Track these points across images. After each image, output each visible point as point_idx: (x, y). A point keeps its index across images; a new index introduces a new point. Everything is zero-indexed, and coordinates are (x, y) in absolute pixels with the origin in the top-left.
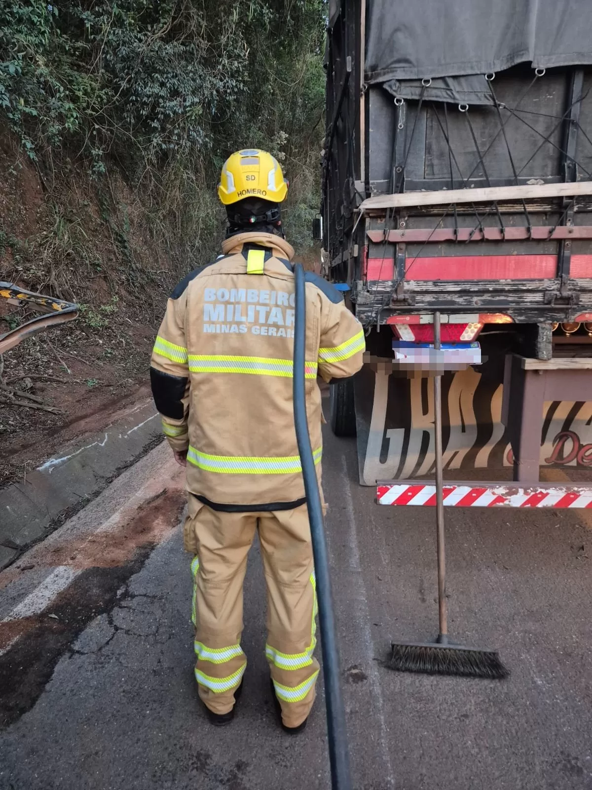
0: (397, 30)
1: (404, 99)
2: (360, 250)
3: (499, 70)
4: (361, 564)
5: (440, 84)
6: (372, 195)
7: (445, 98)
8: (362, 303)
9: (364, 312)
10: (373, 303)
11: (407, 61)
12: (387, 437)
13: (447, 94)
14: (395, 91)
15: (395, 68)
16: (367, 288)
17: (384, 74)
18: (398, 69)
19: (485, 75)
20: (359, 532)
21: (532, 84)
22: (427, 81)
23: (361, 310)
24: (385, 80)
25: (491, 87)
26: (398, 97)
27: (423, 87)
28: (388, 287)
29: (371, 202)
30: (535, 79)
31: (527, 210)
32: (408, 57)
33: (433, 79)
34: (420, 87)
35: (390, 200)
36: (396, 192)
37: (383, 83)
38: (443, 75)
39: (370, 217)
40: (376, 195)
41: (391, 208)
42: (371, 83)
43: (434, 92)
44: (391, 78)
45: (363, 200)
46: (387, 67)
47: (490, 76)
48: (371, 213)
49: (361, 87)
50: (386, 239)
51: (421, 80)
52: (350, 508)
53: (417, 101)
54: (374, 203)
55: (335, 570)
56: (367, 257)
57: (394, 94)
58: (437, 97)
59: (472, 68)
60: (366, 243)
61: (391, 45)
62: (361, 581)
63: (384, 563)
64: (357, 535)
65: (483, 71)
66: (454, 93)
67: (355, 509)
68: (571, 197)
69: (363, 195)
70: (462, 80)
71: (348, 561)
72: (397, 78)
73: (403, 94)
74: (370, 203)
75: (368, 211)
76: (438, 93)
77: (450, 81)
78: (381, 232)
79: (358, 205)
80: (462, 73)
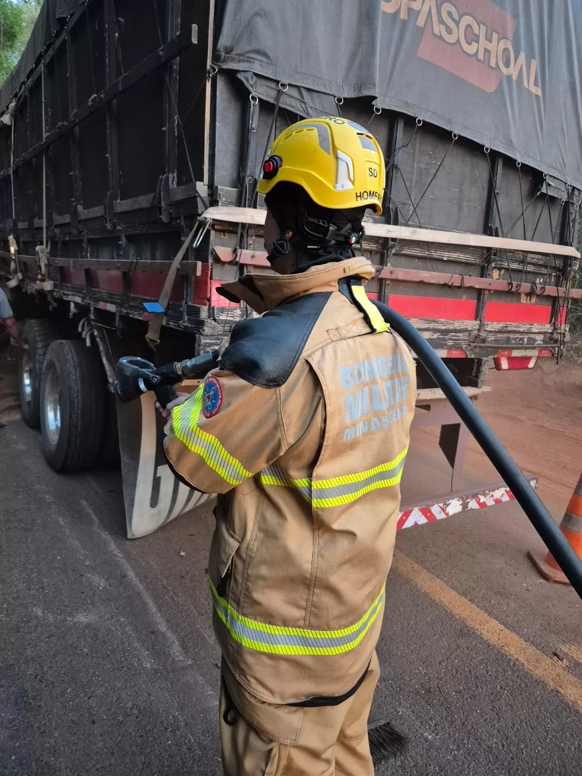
0: (257, 14)
1: (259, 98)
2: (205, 269)
3: (347, 97)
4: (186, 653)
5: (294, 93)
6: (220, 204)
7: (299, 110)
8: (209, 334)
9: (211, 345)
10: (221, 335)
11: (265, 55)
12: (158, 475)
13: (302, 107)
14: (251, 86)
15: (252, 58)
16: (214, 317)
17: (239, 61)
18: (256, 61)
19: (335, 97)
20: (159, 608)
21: (371, 120)
22: (283, 85)
23: (207, 343)
24: (240, 69)
25: (340, 112)
26: (253, 94)
27: (279, 91)
28: (237, 316)
29: (217, 211)
30: (374, 116)
31: (363, 247)
32: (267, 51)
33: (290, 85)
34: (276, 90)
35: (242, 214)
36: (249, 207)
37: (238, 71)
38: (299, 84)
39: (216, 230)
40: (224, 205)
41: (243, 224)
42: (223, 67)
43: (288, 100)
44: (248, 69)
45: (206, 208)
46: (243, 55)
47: (339, 100)
48: (218, 225)
49: (208, 67)
50: (237, 259)
51: (277, 82)
52: (131, 574)
53: (273, 106)
54: (221, 214)
55: (161, 673)
56: (211, 278)
57: (250, 89)
58: (291, 106)
59: (325, 86)
60: (210, 260)
61: (248, 29)
62: (200, 679)
63: (211, 642)
64: (160, 612)
65: (334, 92)
66: (308, 108)
67: (137, 575)
68: (394, 240)
69: (207, 200)
70: (315, 95)
71: (169, 654)
72: (255, 72)
73: (260, 91)
74: (219, 214)
75: (214, 222)
76: (294, 102)
77: (304, 92)
78: (229, 250)
79: (200, 213)
80: (317, 88)
